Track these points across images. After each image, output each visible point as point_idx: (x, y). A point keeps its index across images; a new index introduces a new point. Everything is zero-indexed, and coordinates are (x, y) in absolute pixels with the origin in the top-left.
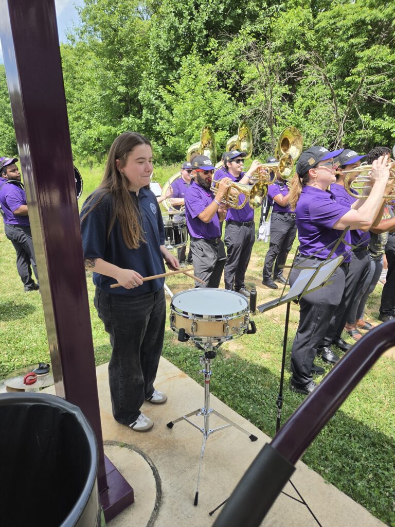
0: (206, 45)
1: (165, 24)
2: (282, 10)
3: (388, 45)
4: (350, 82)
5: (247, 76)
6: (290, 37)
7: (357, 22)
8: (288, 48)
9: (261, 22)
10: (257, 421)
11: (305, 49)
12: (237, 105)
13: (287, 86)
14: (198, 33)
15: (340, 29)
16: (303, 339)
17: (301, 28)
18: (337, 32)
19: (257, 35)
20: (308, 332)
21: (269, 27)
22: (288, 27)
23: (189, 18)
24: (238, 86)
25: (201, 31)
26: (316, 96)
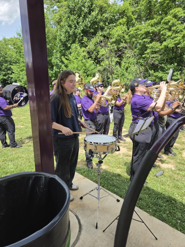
0: (82, 40)
1: (64, 30)
2: (114, 26)
3: (159, 42)
4: (144, 57)
5: (100, 53)
6: (118, 38)
7: (146, 32)
8: (118, 42)
9: (106, 31)
10: (119, 194)
11: (125, 43)
12: (96, 66)
13: (118, 58)
14: (79, 35)
15: (139, 35)
16: (136, 159)
17: (123, 34)
18: (137, 36)
19: (104, 36)
20: (138, 155)
21: (109, 33)
22: (117, 33)
23: (74, 28)
24: (96, 58)
25: (80, 34)
26: (130, 63)
